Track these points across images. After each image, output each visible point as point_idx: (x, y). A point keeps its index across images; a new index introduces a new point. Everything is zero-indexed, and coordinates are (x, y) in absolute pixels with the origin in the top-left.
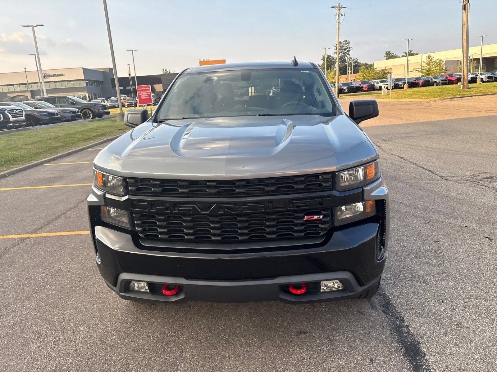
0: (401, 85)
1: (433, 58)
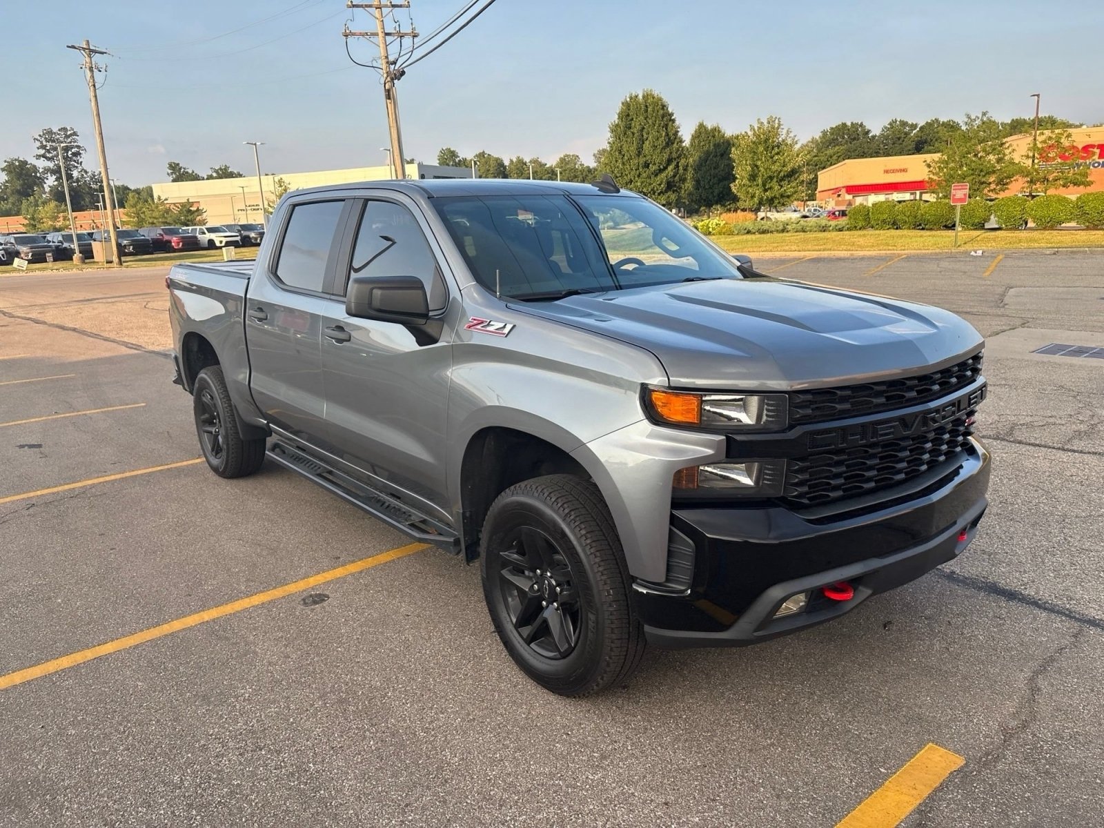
0: (256, 239)
1: (289, 186)
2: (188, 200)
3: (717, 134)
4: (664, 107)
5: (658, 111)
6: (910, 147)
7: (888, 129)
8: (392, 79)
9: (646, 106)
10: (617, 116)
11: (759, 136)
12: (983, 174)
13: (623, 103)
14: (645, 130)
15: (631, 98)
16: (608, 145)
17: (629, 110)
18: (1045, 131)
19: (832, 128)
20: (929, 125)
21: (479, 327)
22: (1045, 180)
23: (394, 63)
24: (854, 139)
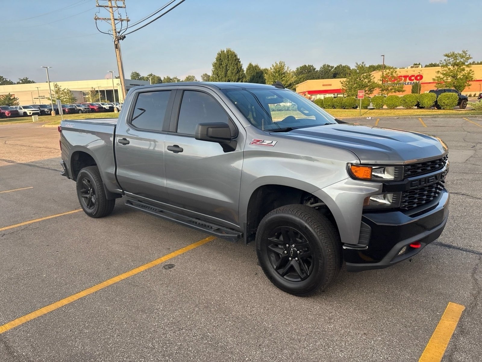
0: (48, 112)
1: (60, 87)
2: (9, 93)
3: (257, 68)
4: (235, 56)
5: (233, 58)
6: (331, 76)
7: (323, 68)
8: (118, 40)
9: (228, 55)
10: (216, 60)
11: (276, 69)
12: (363, 87)
13: (218, 54)
14: (228, 66)
15: (221, 52)
16: (212, 72)
17: (221, 57)
18: (387, 70)
19: (300, 67)
20: (338, 67)
21: (258, 143)
22: (387, 90)
23: (119, 33)
24: (310, 72)
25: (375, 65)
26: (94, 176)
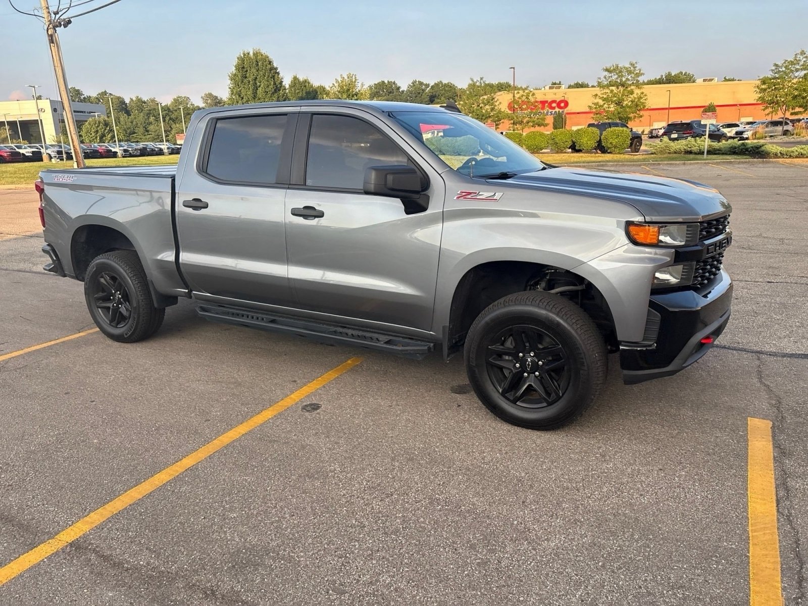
3: (307, 85)
4: (270, 62)
5: (266, 66)
6: (427, 99)
7: (412, 87)
8: (54, 28)
9: (257, 61)
10: (234, 68)
11: (343, 87)
12: (484, 118)
13: (238, 58)
14: (258, 80)
15: (244, 55)
16: (229, 90)
17: (244, 63)
18: (520, 91)
19: (375, 84)
20: (437, 85)
21: (469, 197)
22: (521, 123)
23: (56, 13)
24: (390, 92)
25: (494, 83)
26: (125, 269)
